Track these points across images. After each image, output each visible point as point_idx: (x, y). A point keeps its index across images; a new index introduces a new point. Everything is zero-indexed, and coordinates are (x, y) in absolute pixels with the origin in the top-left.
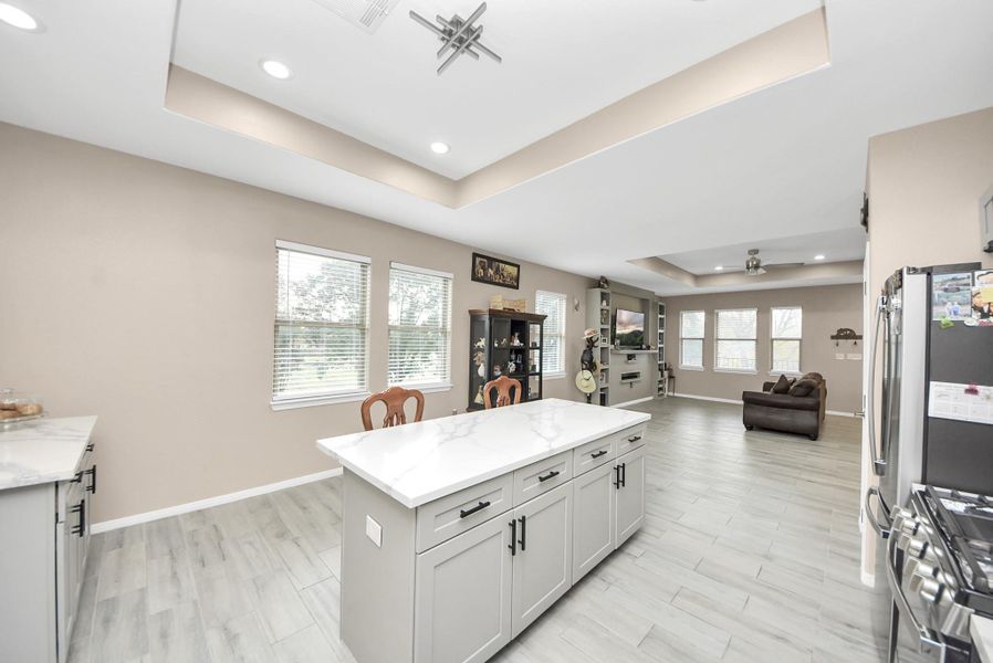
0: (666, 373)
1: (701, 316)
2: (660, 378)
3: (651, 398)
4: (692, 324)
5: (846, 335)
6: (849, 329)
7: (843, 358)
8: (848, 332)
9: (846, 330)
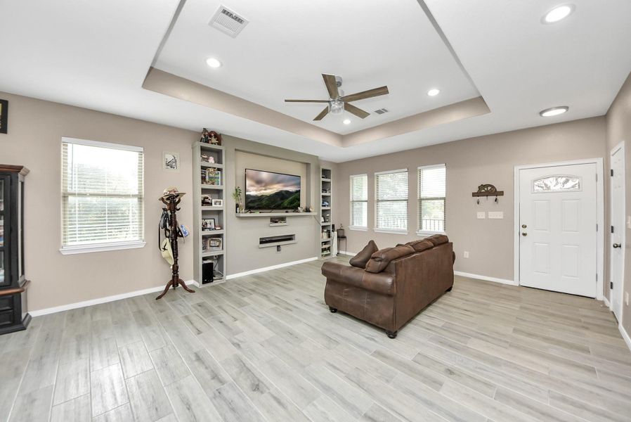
0: (334, 235)
1: (364, 179)
2: (325, 238)
3: (316, 258)
4: (359, 186)
5: (487, 191)
6: (490, 185)
7: (484, 217)
8: (489, 188)
9: (487, 186)
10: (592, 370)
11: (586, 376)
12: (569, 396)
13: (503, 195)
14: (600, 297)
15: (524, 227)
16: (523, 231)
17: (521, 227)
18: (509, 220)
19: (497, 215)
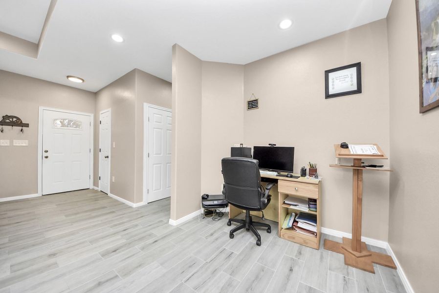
5: (13, 122)
6: (15, 117)
7: (8, 144)
8: (14, 119)
9: (13, 117)
10: (113, 212)
11: (114, 215)
12: (116, 223)
13: (28, 127)
14: (91, 187)
15: (46, 151)
16: (45, 154)
17: (44, 152)
18: (34, 147)
19: (24, 143)
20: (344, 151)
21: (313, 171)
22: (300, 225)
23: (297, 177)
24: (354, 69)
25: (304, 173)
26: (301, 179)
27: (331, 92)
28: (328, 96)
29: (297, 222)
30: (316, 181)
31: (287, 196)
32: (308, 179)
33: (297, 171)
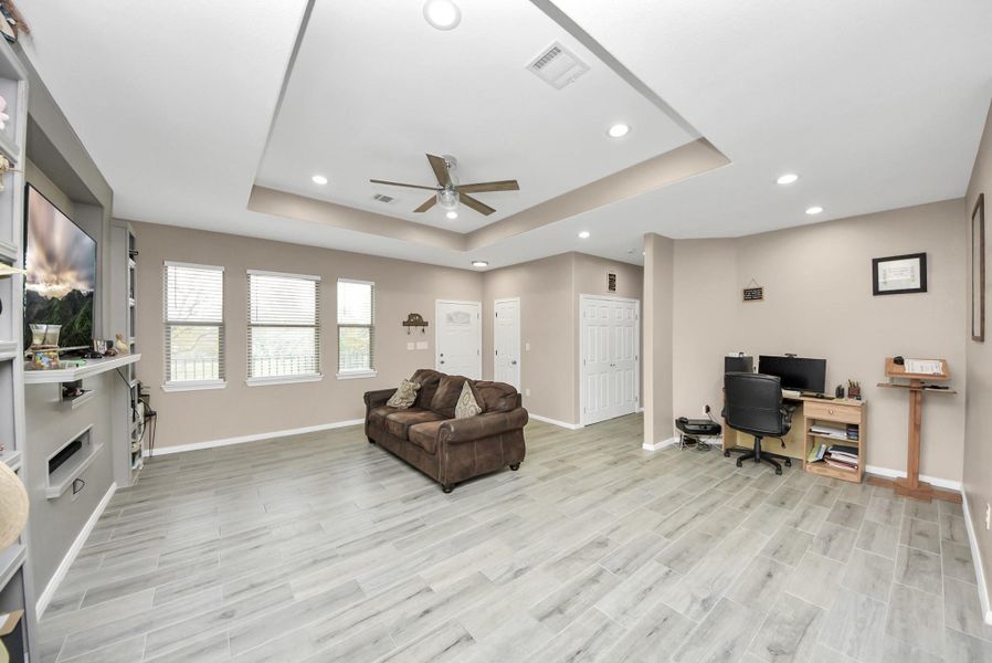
20: (897, 368)
21: (855, 392)
22: (833, 456)
23: (832, 399)
24: (917, 261)
25: (840, 393)
26: (836, 401)
27: (882, 288)
28: (876, 292)
29: (830, 454)
30: (858, 403)
31: (814, 422)
32: (845, 401)
33: (830, 390)
